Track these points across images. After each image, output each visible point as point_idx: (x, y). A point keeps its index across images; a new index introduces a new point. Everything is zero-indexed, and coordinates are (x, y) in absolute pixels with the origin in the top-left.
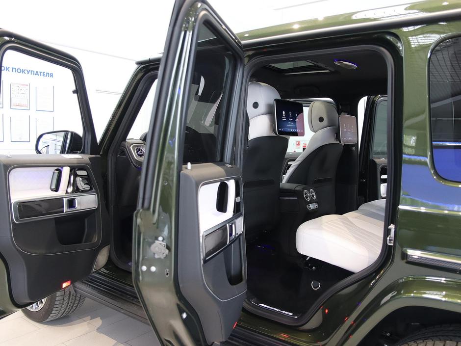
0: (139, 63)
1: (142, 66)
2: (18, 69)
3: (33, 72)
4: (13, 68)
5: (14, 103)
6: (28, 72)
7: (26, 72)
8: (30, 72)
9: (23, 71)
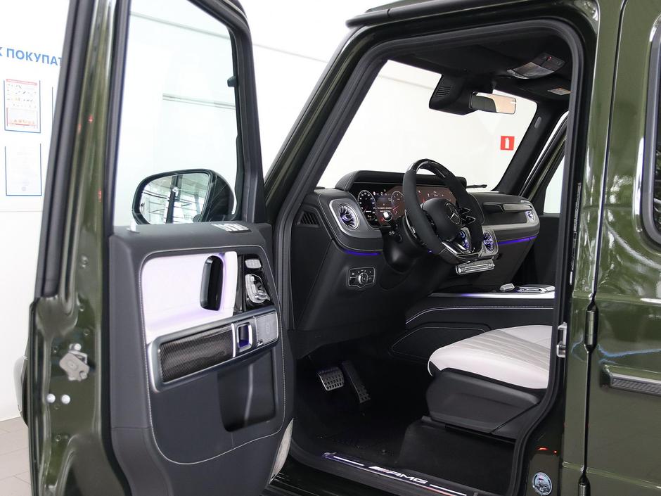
0: (353, 23)
1: (365, 28)
2: (18, 52)
3: (46, 58)
4: (8, 50)
5: (11, 118)
6: (38, 59)
7: (33, 57)
8: (41, 57)
9: (28, 56)
